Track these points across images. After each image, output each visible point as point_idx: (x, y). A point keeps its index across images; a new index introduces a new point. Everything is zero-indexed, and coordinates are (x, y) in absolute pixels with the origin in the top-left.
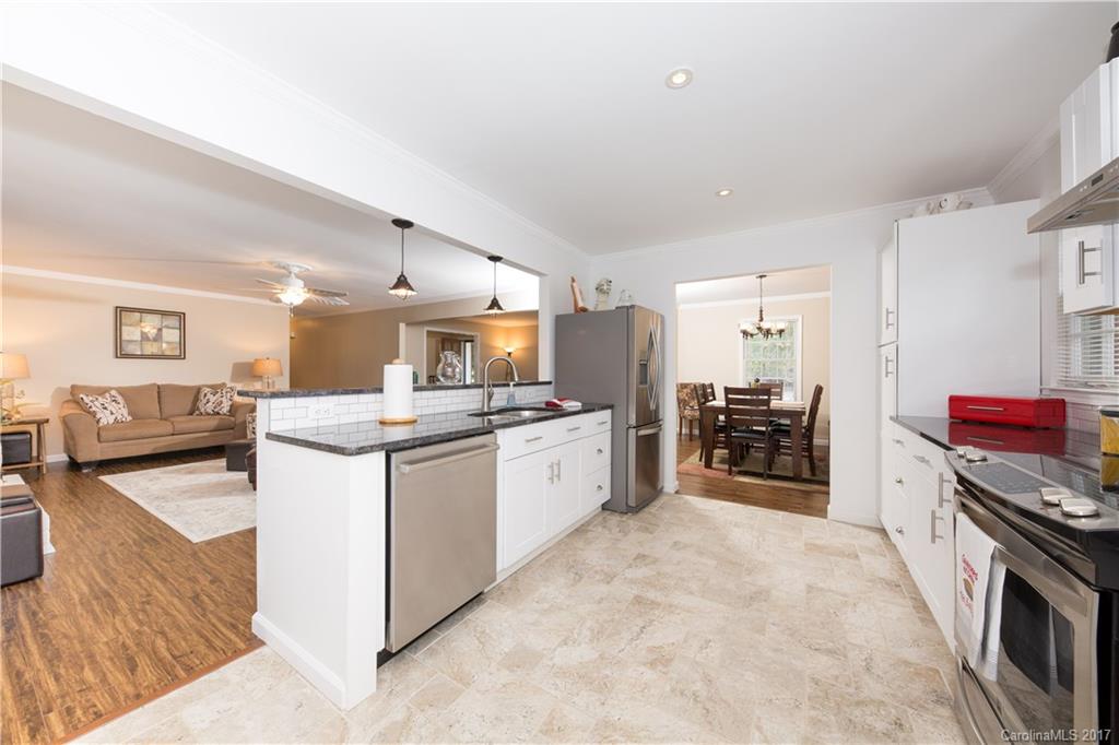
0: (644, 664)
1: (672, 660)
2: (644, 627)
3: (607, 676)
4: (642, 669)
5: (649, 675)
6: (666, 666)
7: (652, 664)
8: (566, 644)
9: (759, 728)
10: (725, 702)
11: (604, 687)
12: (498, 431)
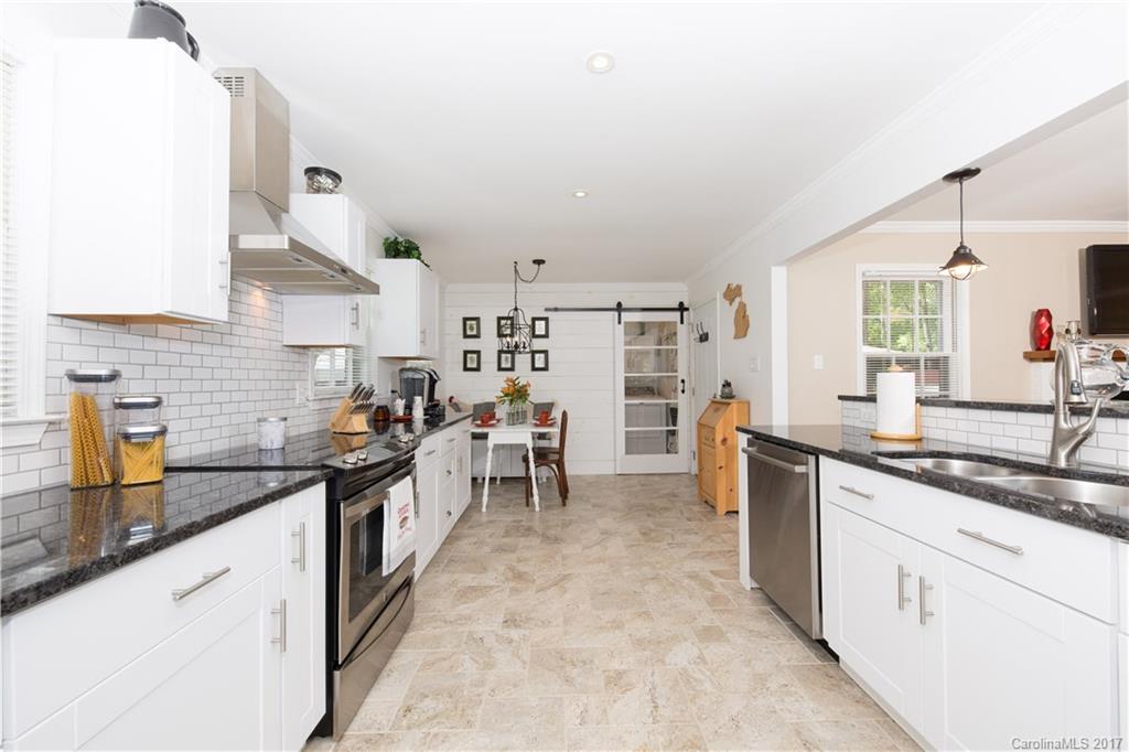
0: (625, 672)
1: (606, 685)
2: (656, 707)
3: (644, 650)
4: (624, 667)
5: (616, 665)
6: (608, 677)
7: (620, 674)
8: (699, 657)
9: (524, 663)
10: (550, 670)
11: (639, 643)
12: (821, 457)
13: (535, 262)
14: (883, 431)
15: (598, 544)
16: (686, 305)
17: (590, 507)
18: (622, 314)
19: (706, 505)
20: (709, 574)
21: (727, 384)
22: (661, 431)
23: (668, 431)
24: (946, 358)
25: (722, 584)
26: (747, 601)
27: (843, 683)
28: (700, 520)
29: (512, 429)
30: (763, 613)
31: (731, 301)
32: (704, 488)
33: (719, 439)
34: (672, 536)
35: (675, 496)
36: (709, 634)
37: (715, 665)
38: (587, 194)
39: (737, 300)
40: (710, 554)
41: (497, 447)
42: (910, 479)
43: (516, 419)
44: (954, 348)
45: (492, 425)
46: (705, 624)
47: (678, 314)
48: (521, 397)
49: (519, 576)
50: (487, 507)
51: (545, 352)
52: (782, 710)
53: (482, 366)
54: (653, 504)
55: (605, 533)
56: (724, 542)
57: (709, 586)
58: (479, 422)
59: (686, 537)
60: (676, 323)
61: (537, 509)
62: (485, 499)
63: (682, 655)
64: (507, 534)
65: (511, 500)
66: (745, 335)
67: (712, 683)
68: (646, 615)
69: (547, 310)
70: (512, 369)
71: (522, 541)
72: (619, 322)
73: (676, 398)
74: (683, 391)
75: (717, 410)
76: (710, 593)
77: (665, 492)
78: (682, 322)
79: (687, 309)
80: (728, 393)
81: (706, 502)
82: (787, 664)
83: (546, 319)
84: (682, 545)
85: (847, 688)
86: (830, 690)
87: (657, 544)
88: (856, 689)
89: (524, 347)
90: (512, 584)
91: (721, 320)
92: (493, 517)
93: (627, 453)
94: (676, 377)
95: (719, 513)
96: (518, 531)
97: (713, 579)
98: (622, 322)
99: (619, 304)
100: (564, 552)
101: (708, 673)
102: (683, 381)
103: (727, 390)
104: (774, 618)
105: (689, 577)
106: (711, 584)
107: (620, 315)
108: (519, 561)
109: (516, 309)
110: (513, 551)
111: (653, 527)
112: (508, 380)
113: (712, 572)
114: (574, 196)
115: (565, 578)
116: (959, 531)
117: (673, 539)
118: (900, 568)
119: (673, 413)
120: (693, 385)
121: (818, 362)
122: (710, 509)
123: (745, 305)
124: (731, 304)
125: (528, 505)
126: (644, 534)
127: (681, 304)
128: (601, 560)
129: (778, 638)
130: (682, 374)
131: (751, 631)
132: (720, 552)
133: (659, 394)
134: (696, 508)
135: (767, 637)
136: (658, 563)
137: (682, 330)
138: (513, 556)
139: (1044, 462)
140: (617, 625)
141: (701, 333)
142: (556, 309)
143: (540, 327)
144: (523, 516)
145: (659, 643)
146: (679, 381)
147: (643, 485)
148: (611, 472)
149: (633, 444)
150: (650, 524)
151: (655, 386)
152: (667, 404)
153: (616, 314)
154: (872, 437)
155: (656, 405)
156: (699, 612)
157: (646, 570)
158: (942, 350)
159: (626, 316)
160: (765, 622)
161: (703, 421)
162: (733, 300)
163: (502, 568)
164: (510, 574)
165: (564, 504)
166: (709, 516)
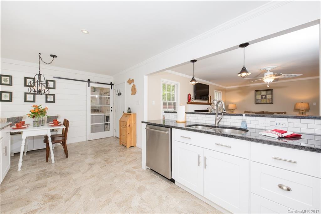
3: (123, 206)
8: (141, 200)
11: (120, 205)
12: (172, 128)
13: (51, 55)
14: (179, 120)
15: (89, 170)
16: (113, 84)
17: (80, 155)
18: (90, 83)
19: (122, 146)
20: (133, 169)
21: (129, 109)
22: (102, 124)
23: (105, 124)
24: (176, 103)
25: (137, 170)
26: (146, 174)
27: (177, 189)
28: (123, 151)
29: (36, 129)
30: (152, 176)
31: (130, 84)
32: (122, 140)
33: (128, 125)
34: (116, 159)
35: (111, 145)
36: (141, 190)
37: (147, 200)
38: (88, 33)
39: (132, 84)
40: (130, 162)
41: (28, 138)
42: (202, 132)
43: (38, 124)
44: (177, 101)
45: (24, 128)
46: (138, 187)
47: (110, 86)
48: (42, 114)
49: (53, 198)
50: (22, 167)
51: (54, 95)
52: (169, 205)
53: (13, 99)
54: (105, 149)
55: (90, 164)
56: (133, 157)
57: (133, 173)
58: (15, 127)
59: (120, 158)
60: (109, 89)
61: (53, 162)
62: (20, 164)
63: (136, 202)
64: (38, 178)
65: (36, 161)
66: (135, 94)
67: (149, 207)
68: (118, 192)
69: (54, 77)
70: (34, 101)
71: (49, 180)
72: (89, 86)
73: (109, 113)
74: (112, 111)
75: (126, 116)
76: (135, 175)
77: (108, 144)
78: (112, 89)
79: (113, 85)
80: (129, 112)
81: (122, 145)
82: (164, 189)
83: (54, 82)
84: (120, 161)
85: (179, 190)
86: (176, 192)
87: (112, 164)
88: (181, 189)
89: (44, 92)
90: (51, 203)
91: (127, 89)
92: (27, 172)
93: (91, 133)
94: (109, 106)
95: (128, 148)
96: (45, 175)
97: (134, 170)
98: (90, 86)
99: (89, 80)
100: (74, 178)
101: (146, 204)
102: (112, 108)
103: (129, 110)
104: (155, 176)
105: (127, 172)
106: (134, 172)
107: (89, 84)
108: (50, 190)
109: (40, 75)
110: (46, 186)
111: (108, 157)
112: (34, 106)
113: (133, 168)
114: (82, 31)
115: (78, 189)
116: (216, 144)
117: (117, 160)
118: (199, 155)
119: (107, 118)
120: (115, 109)
121: (154, 103)
122: (124, 147)
123: (135, 86)
124: (130, 85)
125: (47, 161)
126: (106, 161)
127: (111, 83)
128: (93, 176)
129: (159, 182)
130: (111, 105)
131: (151, 183)
132: (132, 160)
133: (101, 112)
134: (120, 148)
135: (156, 183)
136: (115, 170)
137: (111, 91)
138: (45, 188)
139: (214, 125)
140: (109, 201)
141: (119, 92)
142: (60, 78)
143: (51, 84)
144: (46, 167)
145: (127, 201)
146: (111, 107)
147: (99, 143)
148: (85, 140)
149: (94, 129)
150: (106, 156)
151: (99, 109)
152: (104, 115)
153: (88, 83)
154: (176, 122)
155: (100, 115)
156: (135, 183)
157: (112, 174)
158: (175, 101)
159: (91, 85)
160: (153, 179)
161: (121, 120)
162: (131, 84)
163: (40, 197)
164: (46, 199)
165: (67, 157)
166: (125, 149)
